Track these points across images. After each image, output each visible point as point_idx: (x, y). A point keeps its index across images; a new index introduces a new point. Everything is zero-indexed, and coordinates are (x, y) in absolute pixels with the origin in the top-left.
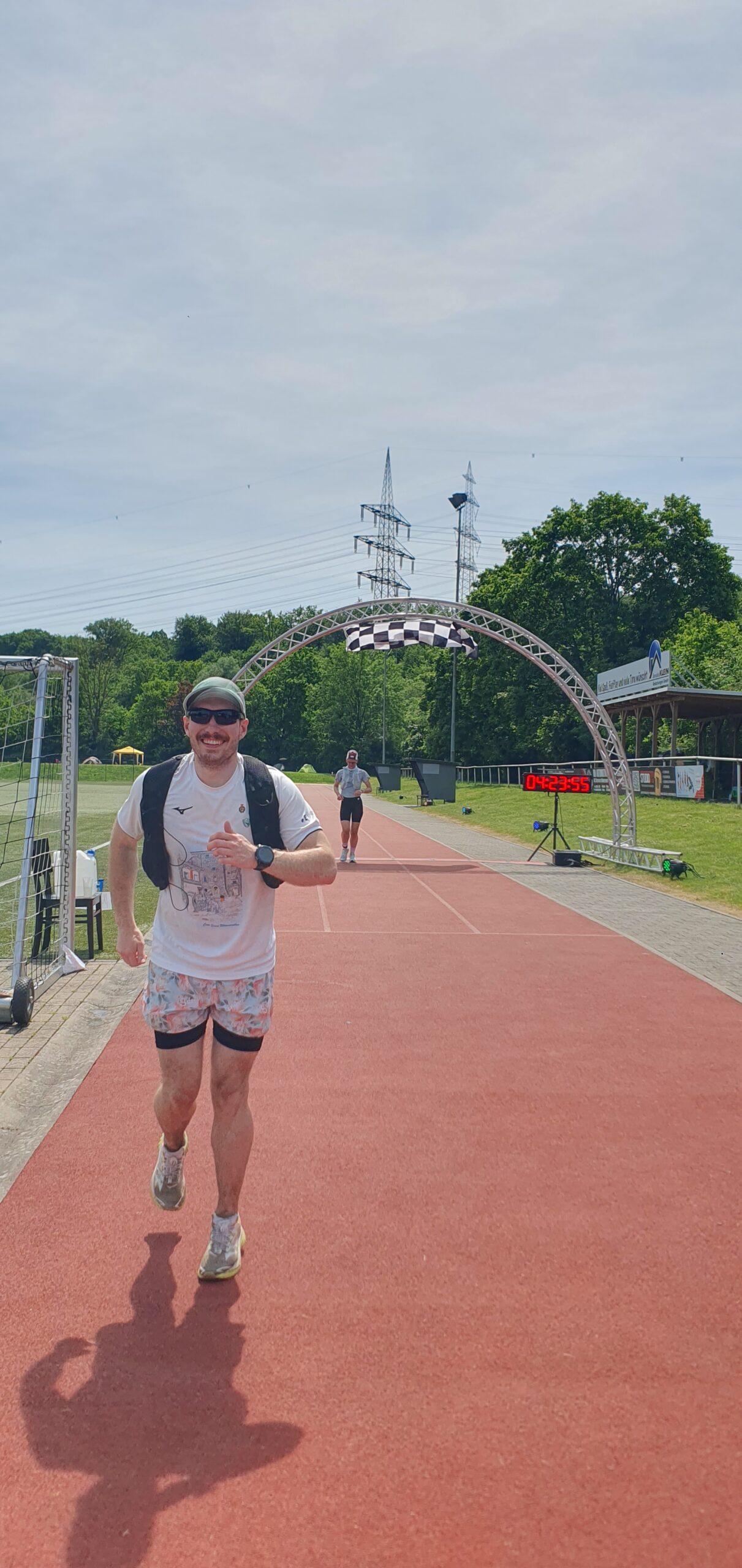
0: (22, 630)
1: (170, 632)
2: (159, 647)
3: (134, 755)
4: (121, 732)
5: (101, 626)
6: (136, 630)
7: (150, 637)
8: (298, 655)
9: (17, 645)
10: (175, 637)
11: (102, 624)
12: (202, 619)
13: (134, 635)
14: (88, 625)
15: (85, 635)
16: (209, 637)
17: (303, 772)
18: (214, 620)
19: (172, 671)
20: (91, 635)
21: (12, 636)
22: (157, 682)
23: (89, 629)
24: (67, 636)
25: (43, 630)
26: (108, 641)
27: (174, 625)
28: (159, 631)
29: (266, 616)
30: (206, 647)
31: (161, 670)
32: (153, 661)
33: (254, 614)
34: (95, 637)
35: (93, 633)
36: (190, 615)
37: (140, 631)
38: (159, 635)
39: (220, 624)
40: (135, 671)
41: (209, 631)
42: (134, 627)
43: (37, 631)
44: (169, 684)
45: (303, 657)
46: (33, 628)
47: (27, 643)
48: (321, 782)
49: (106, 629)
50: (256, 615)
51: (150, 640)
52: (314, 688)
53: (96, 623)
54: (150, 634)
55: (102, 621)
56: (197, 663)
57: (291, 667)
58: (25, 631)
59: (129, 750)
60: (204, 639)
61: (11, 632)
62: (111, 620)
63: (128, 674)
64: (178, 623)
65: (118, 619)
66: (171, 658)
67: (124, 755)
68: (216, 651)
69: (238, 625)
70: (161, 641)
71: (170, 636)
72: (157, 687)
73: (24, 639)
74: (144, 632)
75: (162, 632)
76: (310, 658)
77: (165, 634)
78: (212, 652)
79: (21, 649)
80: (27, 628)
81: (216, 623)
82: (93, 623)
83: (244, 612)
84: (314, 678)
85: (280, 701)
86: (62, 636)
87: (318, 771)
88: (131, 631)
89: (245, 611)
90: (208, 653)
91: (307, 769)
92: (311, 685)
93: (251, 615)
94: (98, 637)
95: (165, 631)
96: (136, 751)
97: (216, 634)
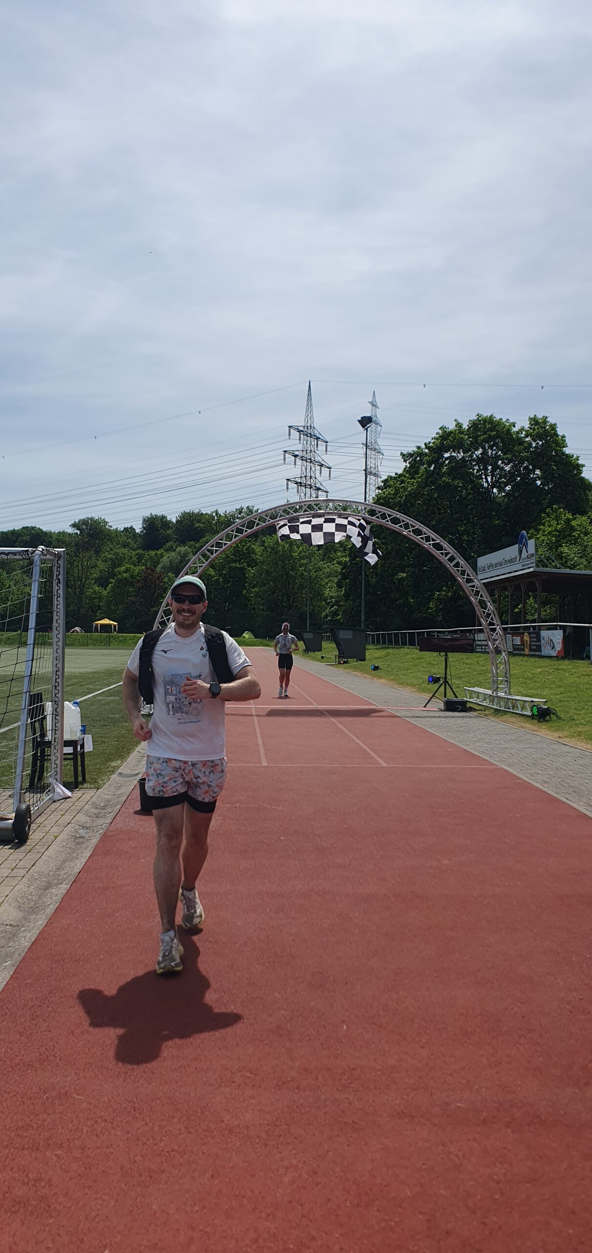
0: (21, 527)
1: (138, 528)
2: (130, 540)
3: (110, 625)
4: (99, 607)
5: (83, 524)
6: (111, 527)
7: (122, 531)
8: (239, 545)
9: (17, 538)
10: (142, 532)
11: (84, 522)
12: (163, 517)
13: (110, 530)
14: (73, 523)
15: (71, 530)
16: (169, 532)
17: (244, 637)
18: (173, 518)
19: (140, 558)
20: (76, 531)
21: (13, 532)
22: (127, 568)
23: (74, 525)
24: (57, 532)
25: (38, 527)
26: (90, 536)
27: (141, 522)
28: (129, 527)
29: (214, 514)
30: (167, 539)
31: (131, 558)
32: (125, 551)
33: (204, 513)
34: (78, 532)
35: (77, 529)
36: (154, 514)
37: (114, 527)
38: (129, 531)
39: (177, 521)
40: (111, 559)
41: (169, 527)
42: (110, 524)
43: (33, 528)
44: (137, 569)
45: (243, 546)
46: (30, 525)
47: (25, 538)
48: (259, 645)
49: (87, 526)
50: (206, 514)
51: (123, 534)
52: (252, 571)
53: (80, 521)
54: (122, 530)
55: (84, 520)
56: (159, 552)
57: (234, 555)
58: (23, 528)
59: (106, 621)
60: (165, 533)
61: (12, 529)
62: (92, 519)
63: (106, 561)
64: (144, 520)
65: (96, 518)
66: (139, 548)
67: (102, 625)
68: (175, 542)
69: (192, 521)
70: (131, 535)
71: (138, 531)
72: (127, 571)
73: (22, 534)
74: (117, 528)
75: (131, 528)
76: (250, 547)
77: (134, 529)
78: (171, 543)
79: (20, 542)
80: (25, 525)
81: (174, 521)
82: (77, 521)
83: (196, 511)
84: (253, 563)
85: (226, 581)
86: (53, 531)
87: (256, 637)
88: (107, 527)
89: (198, 511)
90: (169, 544)
91: (247, 635)
92: (250, 568)
93: (202, 514)
94: (81, 532)
95: (134, 527)
96: (112, 622)
97: (174, 529)
